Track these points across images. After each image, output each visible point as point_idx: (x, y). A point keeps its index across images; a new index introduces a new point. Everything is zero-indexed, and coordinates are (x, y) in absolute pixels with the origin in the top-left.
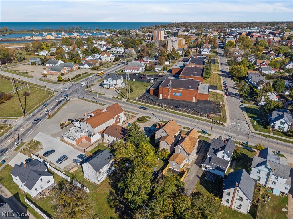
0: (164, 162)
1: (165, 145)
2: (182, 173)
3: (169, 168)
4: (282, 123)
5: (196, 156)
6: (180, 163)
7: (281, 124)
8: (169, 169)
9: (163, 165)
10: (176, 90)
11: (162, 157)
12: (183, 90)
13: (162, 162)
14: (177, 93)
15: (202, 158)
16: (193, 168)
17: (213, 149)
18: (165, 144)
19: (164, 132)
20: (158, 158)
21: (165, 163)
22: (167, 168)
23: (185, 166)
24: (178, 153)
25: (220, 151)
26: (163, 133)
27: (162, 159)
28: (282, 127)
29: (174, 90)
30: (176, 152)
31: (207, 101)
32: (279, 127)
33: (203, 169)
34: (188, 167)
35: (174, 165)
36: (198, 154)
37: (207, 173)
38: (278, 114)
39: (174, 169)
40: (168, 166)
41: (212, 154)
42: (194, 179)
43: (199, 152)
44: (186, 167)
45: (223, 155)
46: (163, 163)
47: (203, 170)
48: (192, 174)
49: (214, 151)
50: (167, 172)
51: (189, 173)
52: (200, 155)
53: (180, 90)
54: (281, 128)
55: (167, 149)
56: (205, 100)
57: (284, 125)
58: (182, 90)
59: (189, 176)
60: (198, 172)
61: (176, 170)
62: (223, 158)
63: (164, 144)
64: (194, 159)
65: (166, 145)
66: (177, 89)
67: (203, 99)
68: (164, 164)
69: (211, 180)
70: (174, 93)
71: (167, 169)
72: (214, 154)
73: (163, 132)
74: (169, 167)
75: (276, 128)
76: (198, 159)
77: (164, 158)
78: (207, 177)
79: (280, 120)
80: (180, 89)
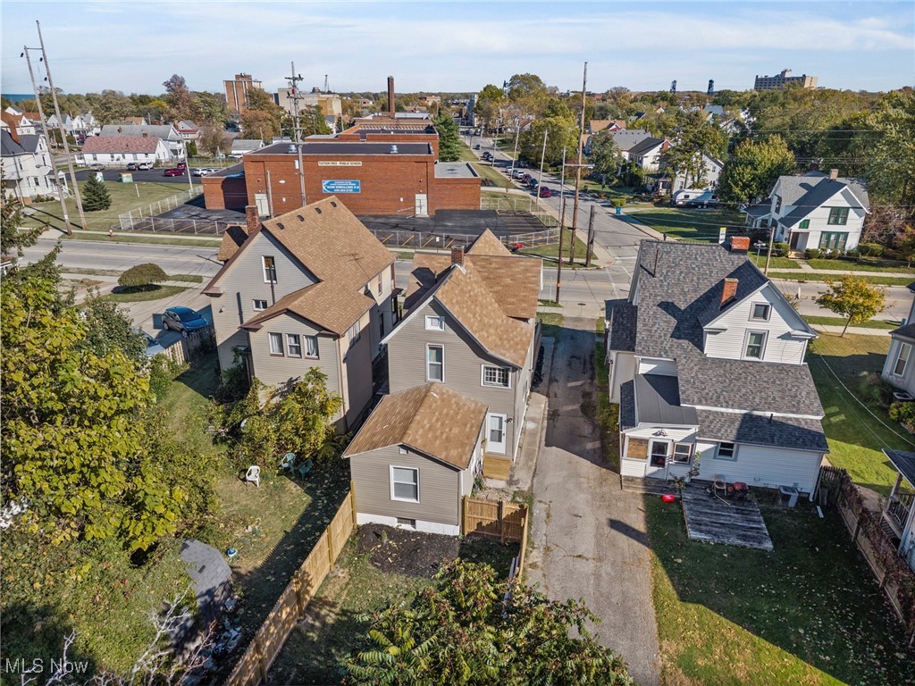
0: (309, 491)
1: (298, 350)
2: (485, 540)
3: (361, 531)
4: (838, 215)
5: (540, 403)
6: (454, 453)
7: (832, 219)
8: (366, 536)
9: (305, 518)
10: (330, 164)
11: (290, 456)
12: (364, 160)
13: (286, 498)
14: (339, 178)
15: (577, 407)
16: (553, 478)
17: (667, 307)
18: (296, 337)
19: (283, 264)
20: (254, 468)
21: (316, 499)
22: (340, 530)
23: (488, 483)
24: (421, 383)
25: (733, 301)
26: (272, 275)
27: (286, 472)
28: (838, 234)
29: (321, 164)
30: (399, 381)
31: (474, 211)
32: (824, 236)
33: (635, 467)
34: (511, 482)
35: (401, 489)
36: (542, 386)
37: (674, 490)
38: (802, 185)
39: (407, 527)
40: (345, 508)
41: (669, 342)
42: (606, 569)
43: (546, 379)
44: (502, 484)
45: (759, 326)
46: (296, 497)
47: (631, 479)
48: (569, 531)
49: (674, 322)
50: (343, 574)
51: (543, 528)
52: (559, 392)
53: (350, 164)
54: (833, 237)
55: (317, 376)
56: (465, 208)
57: (844, 223)
58: (360, 164)
59: (558, 554)
60: (604, 501)
61: (423, 527)
62: (755, 350)
63: (288, 342)
64: (533, 420)
65: (306, 345)
66: (337, 159)
67: (458, 208)
68: (313, 506)
69: (745, 538)
70: (325, 183)
71: (339, 544)
72: (685, 343)
73: (270, 260)
74: (363, 519)
75: (813, 244)
76: (553, 415)
77: (300, 457)
78: (698, 525)
79: (825, 204)
80: (350, 159)
